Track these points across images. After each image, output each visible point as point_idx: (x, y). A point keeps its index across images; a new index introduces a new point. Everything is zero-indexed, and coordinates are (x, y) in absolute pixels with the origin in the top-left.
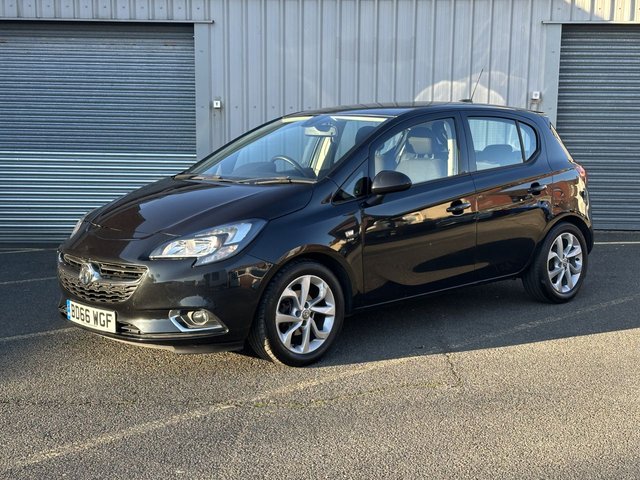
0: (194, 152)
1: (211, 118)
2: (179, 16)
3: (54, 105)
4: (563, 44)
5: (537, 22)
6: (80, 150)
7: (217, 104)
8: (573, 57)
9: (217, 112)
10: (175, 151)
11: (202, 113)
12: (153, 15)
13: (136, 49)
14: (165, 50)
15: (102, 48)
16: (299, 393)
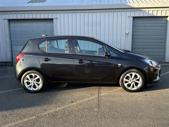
2: (50, 17)
4: (133, 21)
5: (127, 16)
8: (135, 24)
13: (42, 24)
14: (48, 24)
15: (35, 24)
16: (56, 112)
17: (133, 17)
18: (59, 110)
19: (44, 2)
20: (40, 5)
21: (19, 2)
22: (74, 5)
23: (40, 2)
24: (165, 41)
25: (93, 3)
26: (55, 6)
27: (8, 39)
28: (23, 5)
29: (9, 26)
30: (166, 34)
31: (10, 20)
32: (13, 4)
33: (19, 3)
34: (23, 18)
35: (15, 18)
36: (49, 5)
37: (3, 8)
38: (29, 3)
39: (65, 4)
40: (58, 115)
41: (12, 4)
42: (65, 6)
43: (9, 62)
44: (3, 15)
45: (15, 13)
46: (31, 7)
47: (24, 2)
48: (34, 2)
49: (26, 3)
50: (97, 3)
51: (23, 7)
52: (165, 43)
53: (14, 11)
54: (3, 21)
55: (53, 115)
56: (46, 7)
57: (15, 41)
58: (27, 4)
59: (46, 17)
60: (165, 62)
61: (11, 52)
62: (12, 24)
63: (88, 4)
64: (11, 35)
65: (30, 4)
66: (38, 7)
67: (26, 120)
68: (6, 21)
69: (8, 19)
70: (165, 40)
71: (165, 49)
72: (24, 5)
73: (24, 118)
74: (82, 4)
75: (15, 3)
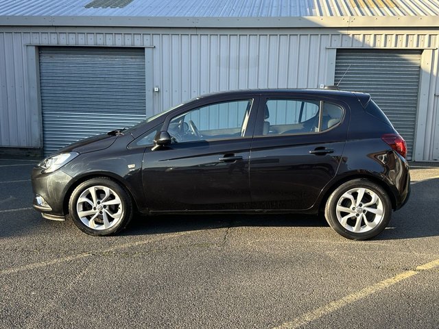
0: (145, 114)
1: (153, 97)
2: (138, 44)
3: (76, 89)
4: (337, 59)
5: (323, 47)
6: (89, 112)
7: (156, 89)
8: (342, 66)
9: (157, 94)
10: (136, 113)
11: (149, 94)
12: (124, 43)
13: (117, 60)
14: (130, 61)
15: (100, 60)
16: (132, 248)
17: (337, 49)
18: (139, 245)
19: (125, 5)
20: (115, 14)
21: (65, 5)
22: (196, 16)
23: (116, 6)
24: (416, 111)
25: (243, 13)
26: (149, 19)
27: (34, 94)
28: (73, 11)
29: (39, 63)
30: (417, 93)
31: (40, 49)
32: (51, 9)
33: (64, 7)
34: (72, 43)
35: (54, 42)
36: (135, 15)
37: (26, 18)
38: (88, 6)
39: (175, 12)
40: (135, 253)
41: (49, 8)
42: (174, 17)
43: (34, 149)
44: (25, 34)
45: (53, 30)
46: (91, 18)
47: (77, 4)
48: (100, 5)
49: (80, 7)
50: (252, 13)
51: (73, 18)
52: (415, 114)
53: (53, 26)
54: (24, 49)
55: (126, 253)
56: (129, 18)
57: (50, 98)
58: (82, 10)
59: (128, 44)
60: (413, 160)
61: (42, 126)
62: (46, 58)
63: (230, 16)
64: (43, 85)
65: (91, 11)
66: (110, 18)
67: (69, 259)
68: (33, 50)
69: (36, 46)
70: (416, 107)
71: (414, 128)
72: (77, 11)
73: (67, 256)
74: (216, 15)
75: (54, 6)
